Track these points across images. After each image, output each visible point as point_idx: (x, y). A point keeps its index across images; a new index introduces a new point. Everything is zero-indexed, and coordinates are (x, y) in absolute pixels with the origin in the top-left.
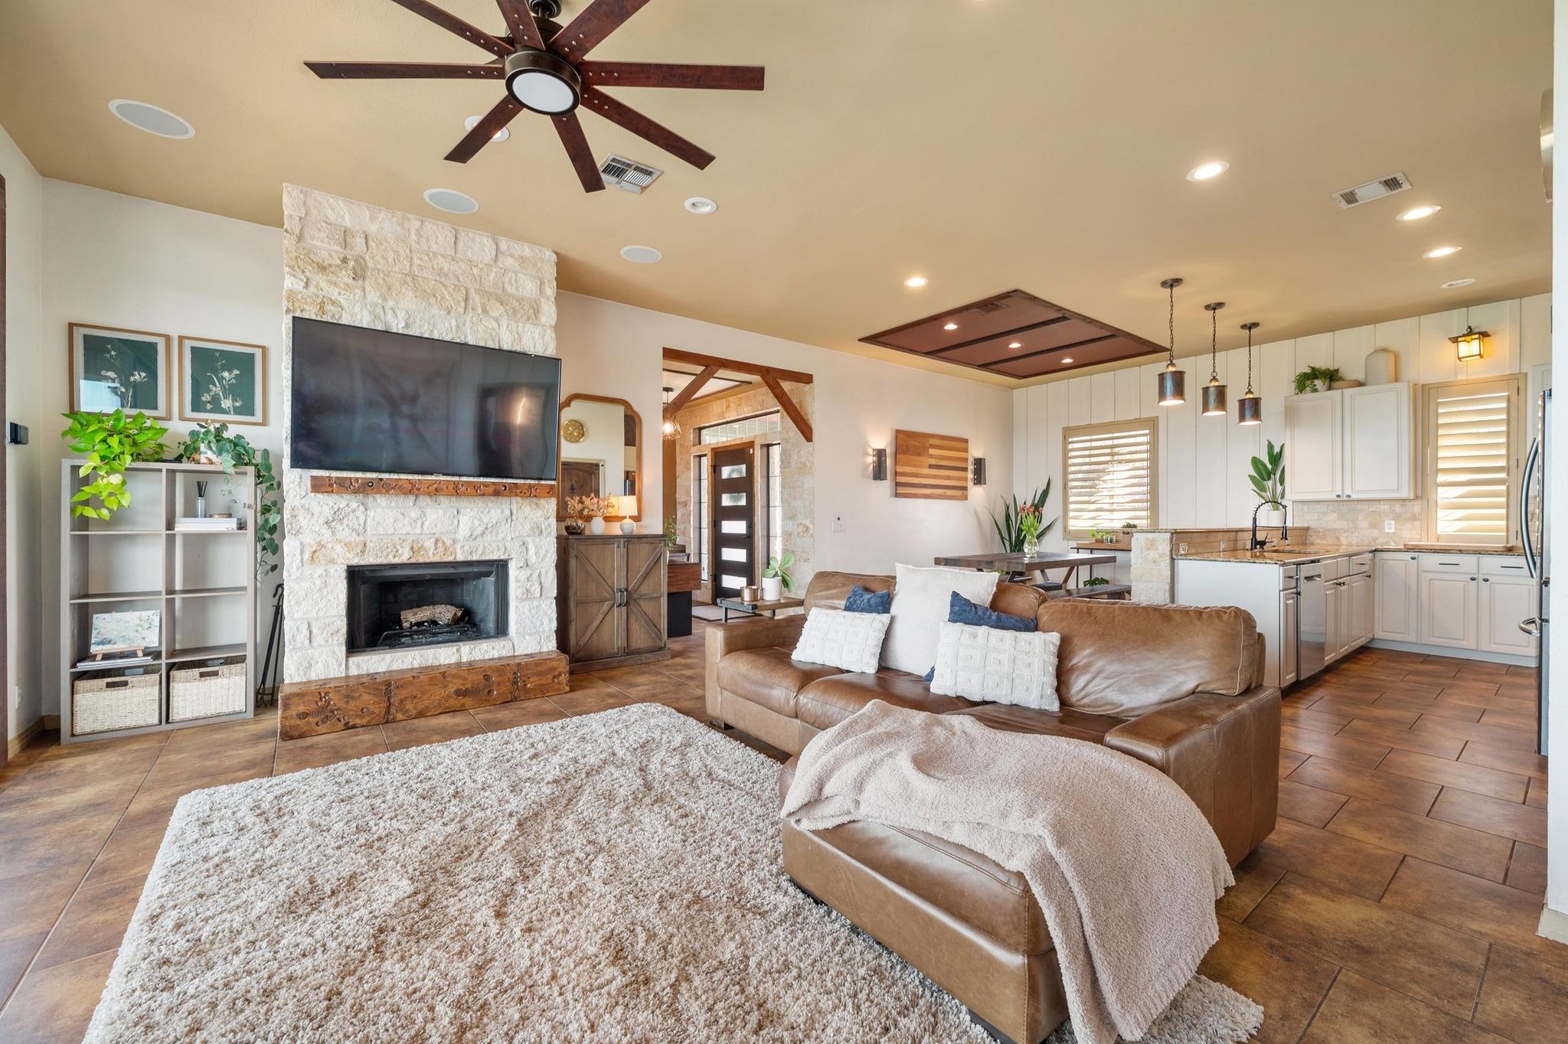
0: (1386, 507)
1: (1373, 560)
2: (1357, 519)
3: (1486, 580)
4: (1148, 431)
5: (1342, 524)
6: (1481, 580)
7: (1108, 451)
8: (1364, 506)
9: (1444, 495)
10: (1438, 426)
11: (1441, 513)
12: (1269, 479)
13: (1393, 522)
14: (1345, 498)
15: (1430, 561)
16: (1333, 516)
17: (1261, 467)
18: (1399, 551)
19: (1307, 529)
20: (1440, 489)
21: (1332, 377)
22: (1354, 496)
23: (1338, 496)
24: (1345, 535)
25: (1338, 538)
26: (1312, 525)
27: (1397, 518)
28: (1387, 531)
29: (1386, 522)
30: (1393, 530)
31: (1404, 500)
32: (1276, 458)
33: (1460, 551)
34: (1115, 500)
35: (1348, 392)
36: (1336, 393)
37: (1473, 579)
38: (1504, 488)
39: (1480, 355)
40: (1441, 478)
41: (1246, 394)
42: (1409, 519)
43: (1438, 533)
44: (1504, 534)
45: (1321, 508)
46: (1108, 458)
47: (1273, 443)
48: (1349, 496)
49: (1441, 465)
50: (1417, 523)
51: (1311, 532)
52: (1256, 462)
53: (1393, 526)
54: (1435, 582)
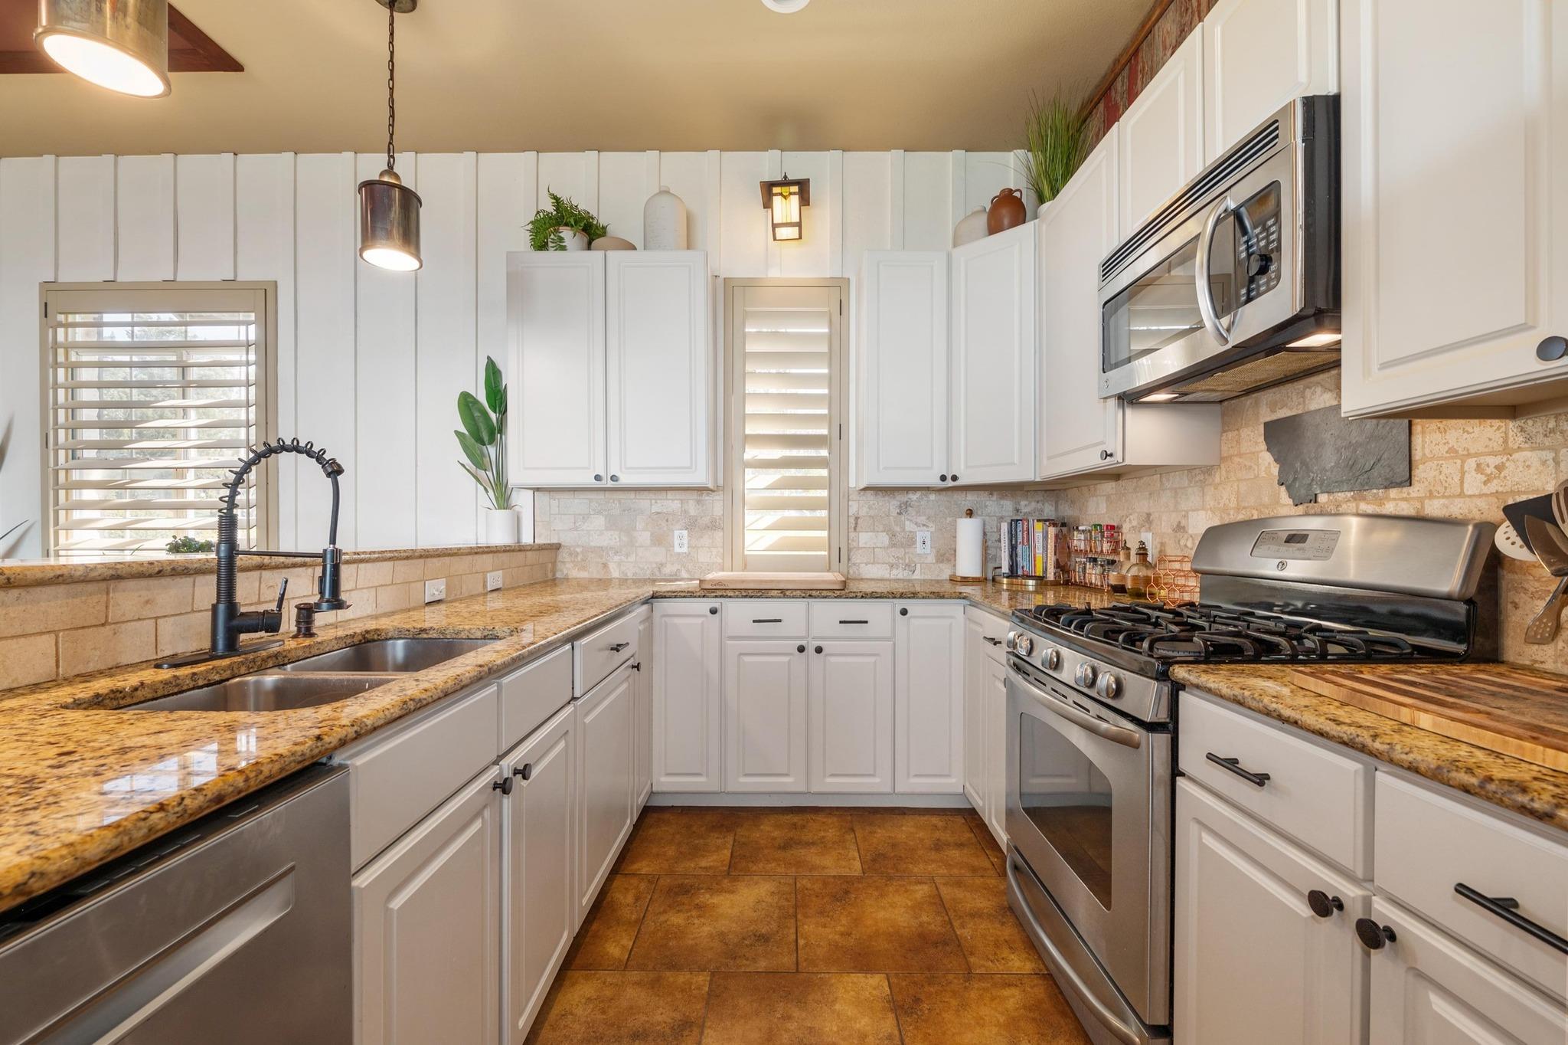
0: (671, 504)
1: (649, 619)
2: (634, 529)
3: (819, 650)
4: (252, 316)
5: (610, 539)
6: (811, 650)
7: (172, 357)
8: (644, 502)
9: (756, 482)
10: (745, 355)
11: (750, 517)
12: (492, 440)
13: (685, 533)
14: (610, 484)
15: (740, 612)
16: (599, 522)
17: (477, 414)
18: (690, 595)
19: (556, 547)
20: (749, 473)
21: (591, 232)
22: (626, 480)
23: (598, 478)
24: (616, 558)
25: (605, 565)
26: (565, 539)
27: (691, 525)
28: (677, 549)
29: (677, 533)
30: (685, 549)
31: (701, 490)
32: (497, 396)
33: (784, 593)
34: (190, 480)
35: (615, 256)
36: (596, 255)
37: (801, 649)
38: (824, 472)
39: (799, 225)
40: (751, 453)
41: (382, 174)
42: (707, 527)
43: (746, 553)
44: (826, 553)
45: (578, 503)
46: (170, 374)
47: (500, 365)
48: (614, 478)
49: (751, 429)
50: (719, 534)
51: (563, 555)
52: (467, 402)
53: (685, 541)
54: (747, 659)
